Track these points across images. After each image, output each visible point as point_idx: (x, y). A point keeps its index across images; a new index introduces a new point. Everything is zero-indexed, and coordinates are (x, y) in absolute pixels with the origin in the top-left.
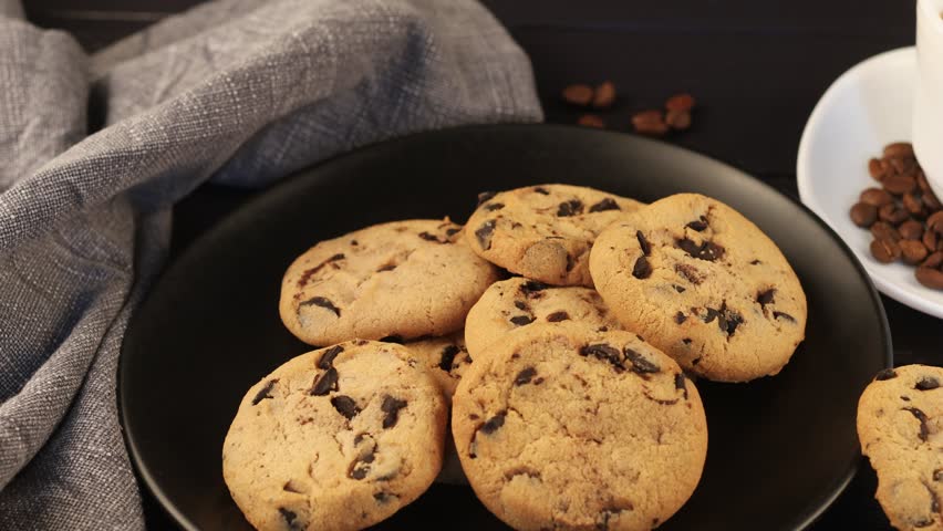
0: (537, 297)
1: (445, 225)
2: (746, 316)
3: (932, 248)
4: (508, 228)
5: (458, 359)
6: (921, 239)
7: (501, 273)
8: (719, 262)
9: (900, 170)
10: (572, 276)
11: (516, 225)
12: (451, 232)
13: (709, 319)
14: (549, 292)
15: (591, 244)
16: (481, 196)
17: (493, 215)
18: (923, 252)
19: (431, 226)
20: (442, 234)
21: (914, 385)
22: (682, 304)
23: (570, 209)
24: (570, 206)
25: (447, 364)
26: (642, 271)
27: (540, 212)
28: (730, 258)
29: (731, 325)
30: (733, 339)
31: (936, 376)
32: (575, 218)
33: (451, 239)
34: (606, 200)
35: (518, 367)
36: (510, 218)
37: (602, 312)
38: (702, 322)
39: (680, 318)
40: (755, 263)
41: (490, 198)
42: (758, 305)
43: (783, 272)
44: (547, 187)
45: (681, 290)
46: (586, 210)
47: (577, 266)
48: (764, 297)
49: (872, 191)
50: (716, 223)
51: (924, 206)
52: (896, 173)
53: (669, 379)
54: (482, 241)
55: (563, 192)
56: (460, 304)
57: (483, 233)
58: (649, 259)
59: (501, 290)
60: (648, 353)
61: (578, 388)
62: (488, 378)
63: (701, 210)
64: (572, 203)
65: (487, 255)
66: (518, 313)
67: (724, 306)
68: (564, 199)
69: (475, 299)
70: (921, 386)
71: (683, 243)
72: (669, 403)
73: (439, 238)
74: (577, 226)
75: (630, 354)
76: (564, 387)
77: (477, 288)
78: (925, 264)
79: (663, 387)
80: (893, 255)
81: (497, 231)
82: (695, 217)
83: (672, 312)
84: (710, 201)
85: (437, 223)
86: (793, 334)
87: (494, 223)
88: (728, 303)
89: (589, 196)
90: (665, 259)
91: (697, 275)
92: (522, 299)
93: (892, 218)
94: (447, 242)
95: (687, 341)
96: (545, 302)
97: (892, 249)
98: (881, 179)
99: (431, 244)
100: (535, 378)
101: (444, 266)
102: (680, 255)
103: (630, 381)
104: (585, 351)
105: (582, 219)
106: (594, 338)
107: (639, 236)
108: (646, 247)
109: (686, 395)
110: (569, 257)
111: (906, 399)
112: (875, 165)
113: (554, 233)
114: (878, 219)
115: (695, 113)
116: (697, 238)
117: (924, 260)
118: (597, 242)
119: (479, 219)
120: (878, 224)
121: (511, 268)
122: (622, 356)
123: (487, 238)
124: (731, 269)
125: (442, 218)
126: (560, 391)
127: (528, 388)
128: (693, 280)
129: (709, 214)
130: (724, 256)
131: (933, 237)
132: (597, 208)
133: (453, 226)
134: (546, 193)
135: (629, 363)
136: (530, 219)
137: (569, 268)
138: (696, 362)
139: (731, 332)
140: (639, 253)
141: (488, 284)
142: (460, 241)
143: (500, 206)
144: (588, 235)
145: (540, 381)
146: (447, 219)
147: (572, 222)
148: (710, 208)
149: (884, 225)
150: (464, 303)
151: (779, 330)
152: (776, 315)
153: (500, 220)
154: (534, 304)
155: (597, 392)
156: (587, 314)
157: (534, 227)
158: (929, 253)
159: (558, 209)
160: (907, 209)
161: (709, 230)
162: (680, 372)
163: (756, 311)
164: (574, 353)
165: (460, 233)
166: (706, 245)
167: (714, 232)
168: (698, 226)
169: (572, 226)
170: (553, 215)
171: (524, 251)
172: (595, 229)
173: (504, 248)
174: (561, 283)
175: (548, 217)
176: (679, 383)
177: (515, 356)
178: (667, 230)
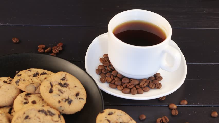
0: (29, 97)
1: (9, 79)
2: (73, 100)
3: (113, 79)
4: (22, 81)
5: (12, 111)
6: (110, 77)
7: (21, 91)
8: (67, 88)
9: (106, 61)
10: (37, 92)
11: (24, 80)
12: (10, 81)
13: (65, 101)
14: (32, 95)
15: (40, 84)
16: (17, 72)
17: (19, 78)
18: (111, 80)
19: (6, 79)
20: (8, 81)
21: (108, 114)
22: (60, 98)
23: (36, 75)
24: (36, 74)
25: (10, 112)
26: (51, 91)
27: (29, 76)
28: (70, 86)
29: (70, 102)
30: (71, 105)
31: (112, 112)
32: (37, 77)
33: (10, 82)
34: (44, 72)
35: (25, 116)
36: (23, 78)
37: (43, 100)
38: (64, 102)
39: (59, 102)
40: (75, 87)
41: (18, 73)
42: (76, 97)
43: (81, 88)
44: (31, 69)
45: (59, 95)
46: (39, 75)
47: (38, 89)
48: (77, 95)
49: (101, 66)
50: (67, 78)
51: (111, 69)
52: (105, 61)
53: (57, 116)
54: (17, 84)
55: (34, 70)
56: (12, 98)
57: (17, 82)
58: (52, 88)
59: (21, 96)
60: (53, 111)
61: (38, 120)
62: (19, 118)
63: (64, 75)
64: (36, 73)
65: (18, 87)
66: (25, 101)
67: (69, 98)
68: (35, 72)
69: (16, 97)
70: (109, 114)
71: (60, 84)
72: (57, 121)
73: (8, 82)
74: (37, 79)
75: (49, 112)
76: (35, 119)
77: (16, 95)
78: (111, 83)
79: (56, 118)
80: (104, 81)
81: (20, 82)
82: (62, 78)
83: (58, 100)
84: (66, 73)
85: (7, 78)
86: (84, 102)
87: (19, 80)
88: (69, 97)
89: (40, 71)
90: (56, 88)
91: (63, 91)
92: (26, 97)
93: (105, 73)
94: (9, 83)
95: (61, 107)
96: (31, 98)
97: (104, 80)
98: (102, 63)
99: (6, 84)
100: (29, 118)
101: (9, 89)
102: (59, 87)
103: (49, 117)
104: (39, 111)
105: (38, 77)
106: (41, 108)
107: (51, 83)
108: (52, 86)
109: (61, 119)
110: (35, 88)
111: (106, 117)
112: (101, 59)
113: (32, 82)
114: (102, 73)
115: (63, 46)
116: (63, 82)
117: (111, 82)
118: (42, 84)
119: (16, 78)
120: (101, 74)
121: (23, 90)
122: (47, 112)
123: (18, 83)
124: (70, 89)
125: (8, 77)
126: (34, 120)
127: (27, 120)
128: (62, 93)
129: (65, 76)
130: (69, 86)
131: (113, 76)
132: (42, 74)
133: (11, 79)
134: (31, 71)
135: (48, 114)
136: (27, 78)
137: (36, 90)
138: (63, 111)
139: (70, 103)
140: (50, 87)
141: (19, 94)
142: (12, 83)
143: (20, 75)
144: (40, 82)
145: (30, 118)
146: (9, 77)
147: (36, 78)
148: (66, 75)
149: (103, 74)
150: (13, 98)
151: (80, 102)
152: (80, 98)
153: (20, 79)
154: (28, 98)
155: (42, 120)
156: (40, 101)
157: (28, 80)
158: (112, 80)
159: (33, 75)
160: (108, 70)
161: (65, 80)
162: (60, 114)
163: (75, 98)
164: (37, 112)
165: (12, 81)
166: (65, 84)
167: (67, 81)
168: (63, 80)
169: (36, 79)
170: (32, 77)
171: (26, 86)
172: (41, 80)
173: (22, 86)
174: (34, 93)
175: (31, 77)
176: (59, 117)
177: (24, 113)
178: (56, 81)
